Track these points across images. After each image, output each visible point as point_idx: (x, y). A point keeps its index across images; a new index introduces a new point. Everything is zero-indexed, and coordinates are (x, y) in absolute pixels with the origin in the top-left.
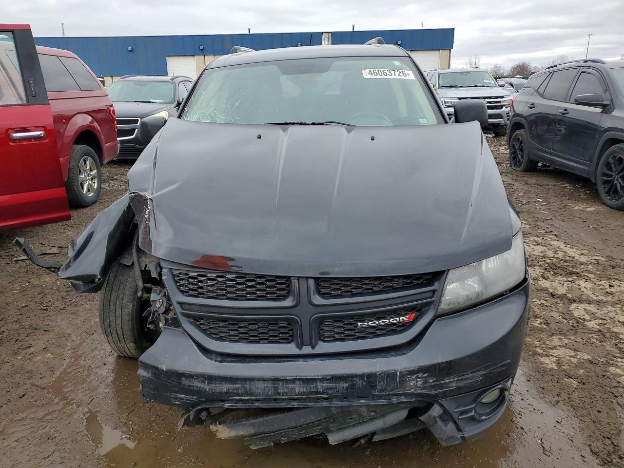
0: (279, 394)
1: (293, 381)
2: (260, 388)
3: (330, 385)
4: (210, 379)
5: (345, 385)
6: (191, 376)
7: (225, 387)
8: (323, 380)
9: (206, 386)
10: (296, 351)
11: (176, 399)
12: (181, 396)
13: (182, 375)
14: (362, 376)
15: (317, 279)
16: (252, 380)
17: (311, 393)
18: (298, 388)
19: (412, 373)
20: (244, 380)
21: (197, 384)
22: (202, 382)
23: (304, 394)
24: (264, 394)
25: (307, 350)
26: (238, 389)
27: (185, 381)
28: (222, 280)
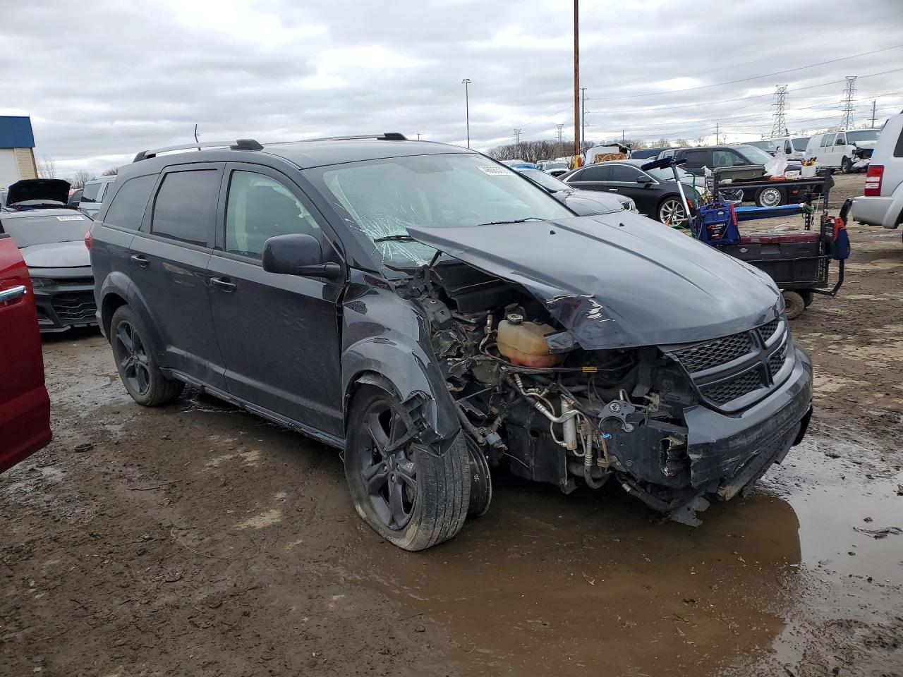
4: (746, 433)
6: (734, 437)
7: (756, 434)
10: (768, 390)
11: (726, 465)
12: (730, 460)
13: (730, 439)
22: (743, 438)
25: (771, 387)
27: (732, 444)
28: (703, 351)
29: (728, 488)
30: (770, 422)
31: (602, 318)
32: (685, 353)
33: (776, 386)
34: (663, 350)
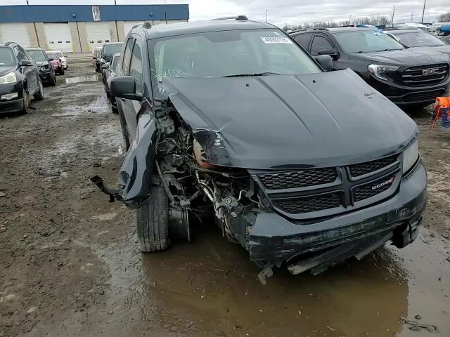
0: (342, 235)
1: (349, 226)
2: (332, 234)
3: (367, 224)
4: (302, 236)
5: (374, 223)
6: (290, 237)
7: (312, 239)
8: (364, 222)
9: (300, 241)
10: (345, 210)
11: (280, 253)
12: (283, 251)
13: (285, 237)
14: (381, 216)
15: (350, 166)
16: (327, 231)
17: (358, 231)
18: (351, 230)
19: (401, 209)
20: (323, 232)
21: (294, 241)
22: (298, 239)
23: (355, 232)
24: (333, 238)
25: (350, 208)
26: (319, 238)
27: (286, 241)
28: (296, 175)
29: (296, 267)
30: (332, 233)
31: (220, 146)
32: (266, 176)
33: (354, 208)
34: (250, 172)
